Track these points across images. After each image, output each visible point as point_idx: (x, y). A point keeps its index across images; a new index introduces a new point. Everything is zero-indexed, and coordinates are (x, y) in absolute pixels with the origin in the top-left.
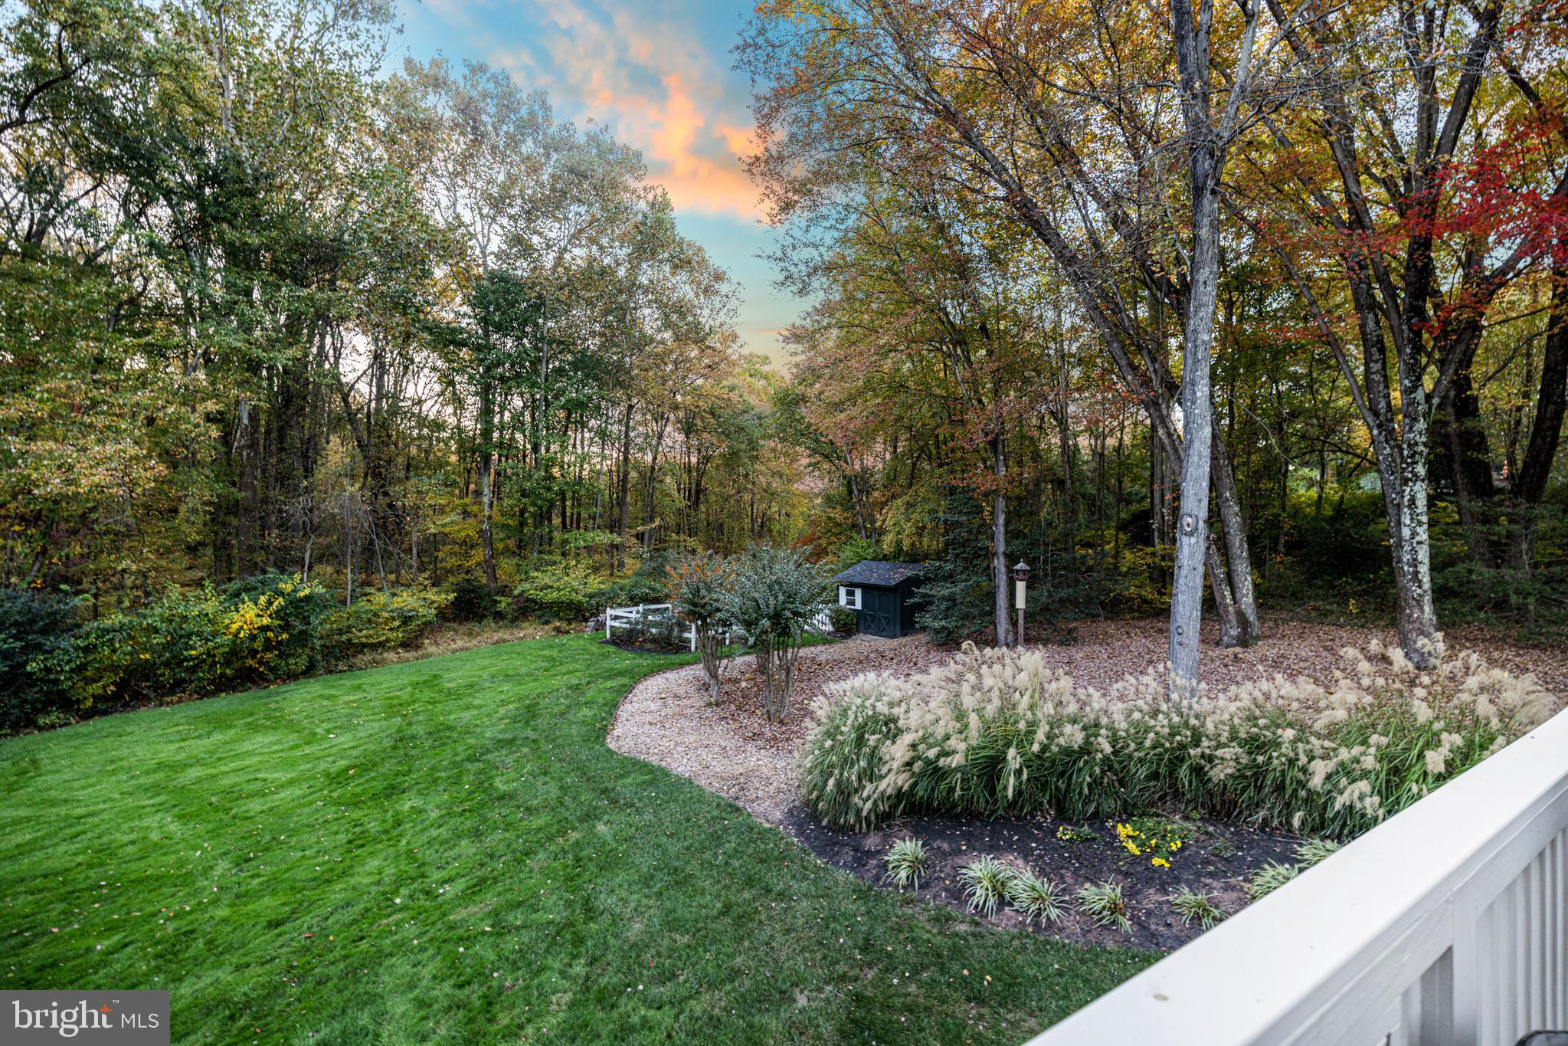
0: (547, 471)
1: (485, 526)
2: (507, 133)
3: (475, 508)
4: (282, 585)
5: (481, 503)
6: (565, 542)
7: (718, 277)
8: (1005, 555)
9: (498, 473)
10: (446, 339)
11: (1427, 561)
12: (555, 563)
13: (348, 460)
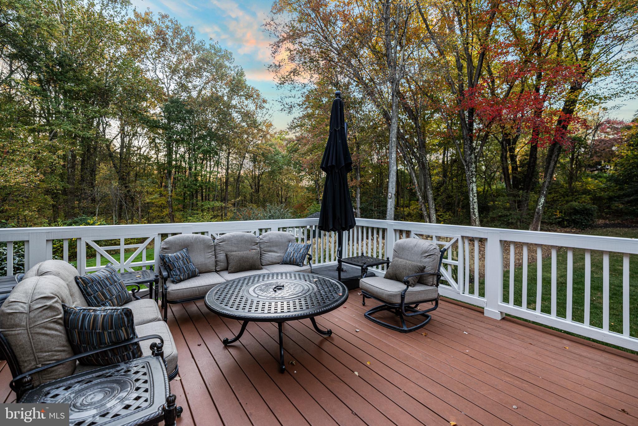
0: (195, 178)
1: (169, 200)
2: (177, 43)
3: (165, 193)
4: (89, 221)
5: (167, 191)
6: (202, 205)
7: (264, 101)
8: (360, 208)
9: (175, 179)
10: (153, 125)
11: (477, 208)
12: (198, 214)
13: (108, 173)
